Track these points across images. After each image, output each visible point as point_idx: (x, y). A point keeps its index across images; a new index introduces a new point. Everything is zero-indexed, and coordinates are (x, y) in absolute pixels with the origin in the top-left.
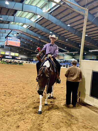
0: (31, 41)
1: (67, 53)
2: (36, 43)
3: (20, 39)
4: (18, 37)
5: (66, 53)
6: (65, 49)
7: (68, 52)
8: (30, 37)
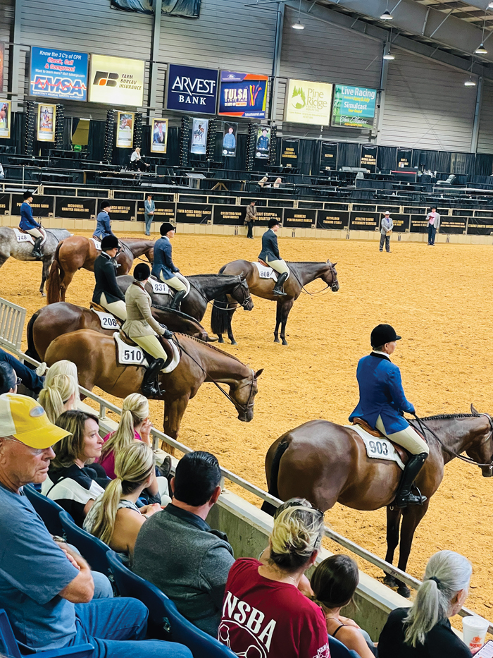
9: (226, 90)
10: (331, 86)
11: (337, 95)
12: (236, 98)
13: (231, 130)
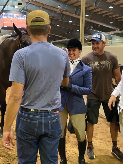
1: (116, 32)
5: (114, 32)
6: (112, 25)
7: (118, 31)
8: (42, 7)
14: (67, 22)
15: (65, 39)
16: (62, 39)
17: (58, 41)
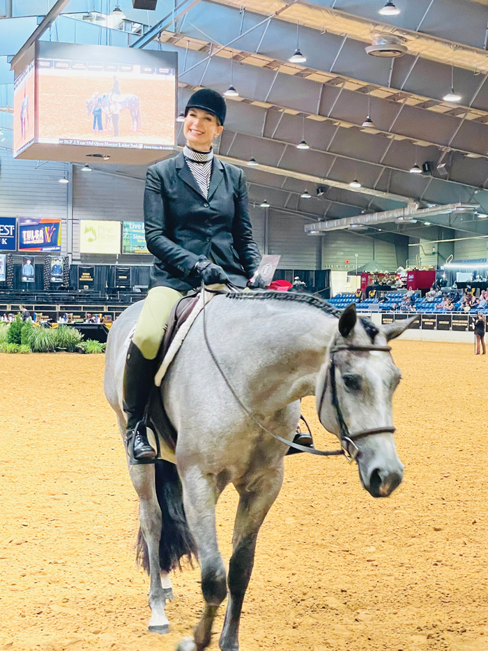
0: (292, 72)
2: (351, 85)
3: (171, 60)
4: (153, 46)
8: (278, 22)
9: (24, 232)
10: (119, 223)
11: (126, 230)
12: (33, 238)
13: (29, 262)
14: (424, 105)
15: (404, 206)
16: (379, 210)
17: (352, 220)
